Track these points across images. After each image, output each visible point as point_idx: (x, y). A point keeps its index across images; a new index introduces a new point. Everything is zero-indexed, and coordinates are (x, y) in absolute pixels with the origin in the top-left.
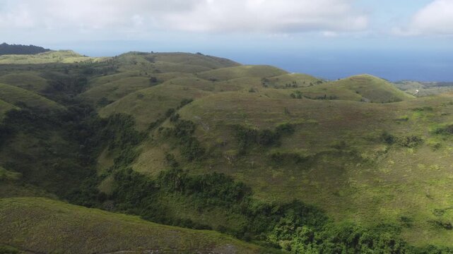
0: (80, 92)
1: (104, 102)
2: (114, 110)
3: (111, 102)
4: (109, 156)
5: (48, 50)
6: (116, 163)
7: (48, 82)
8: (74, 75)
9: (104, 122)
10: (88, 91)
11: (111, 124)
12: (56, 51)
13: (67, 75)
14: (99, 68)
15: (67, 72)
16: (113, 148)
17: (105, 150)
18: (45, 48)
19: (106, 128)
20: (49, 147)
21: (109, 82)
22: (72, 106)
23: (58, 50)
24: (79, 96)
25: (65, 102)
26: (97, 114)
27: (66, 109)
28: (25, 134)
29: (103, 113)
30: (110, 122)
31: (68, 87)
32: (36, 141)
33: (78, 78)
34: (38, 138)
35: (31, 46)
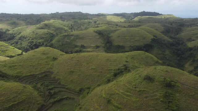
0: (177, 34)
1: (190, 40)
2: (196, 44)
3: (194, 40)
4: (191, 65)
5: (161, 14)
6: (195, 69)
7: (164, 28)
8: (175, 26)
9: (191, 49)
10: (182, 34)
11: (194, 50)
12: (165, 15)
13: (171, 26)
14: (187, 23)
15: (171, 24)
16: (194, 62)
17: (189, 62)
18: (160, 13)
19: (191, 52)
20: (165, 55)
21: (193, 30)
22: (174, 40)
23: (166, 14)
24: (178, 36)
25: (171, 38)
26: (187, 45)
27: (172, 41)
28: (157, 48)
29: (190, 45)
30: (194, 49)
31: (172, 31)
32: (160, 52)
33: (177, 28)
34: (162, 51)
35: (154, 12)
